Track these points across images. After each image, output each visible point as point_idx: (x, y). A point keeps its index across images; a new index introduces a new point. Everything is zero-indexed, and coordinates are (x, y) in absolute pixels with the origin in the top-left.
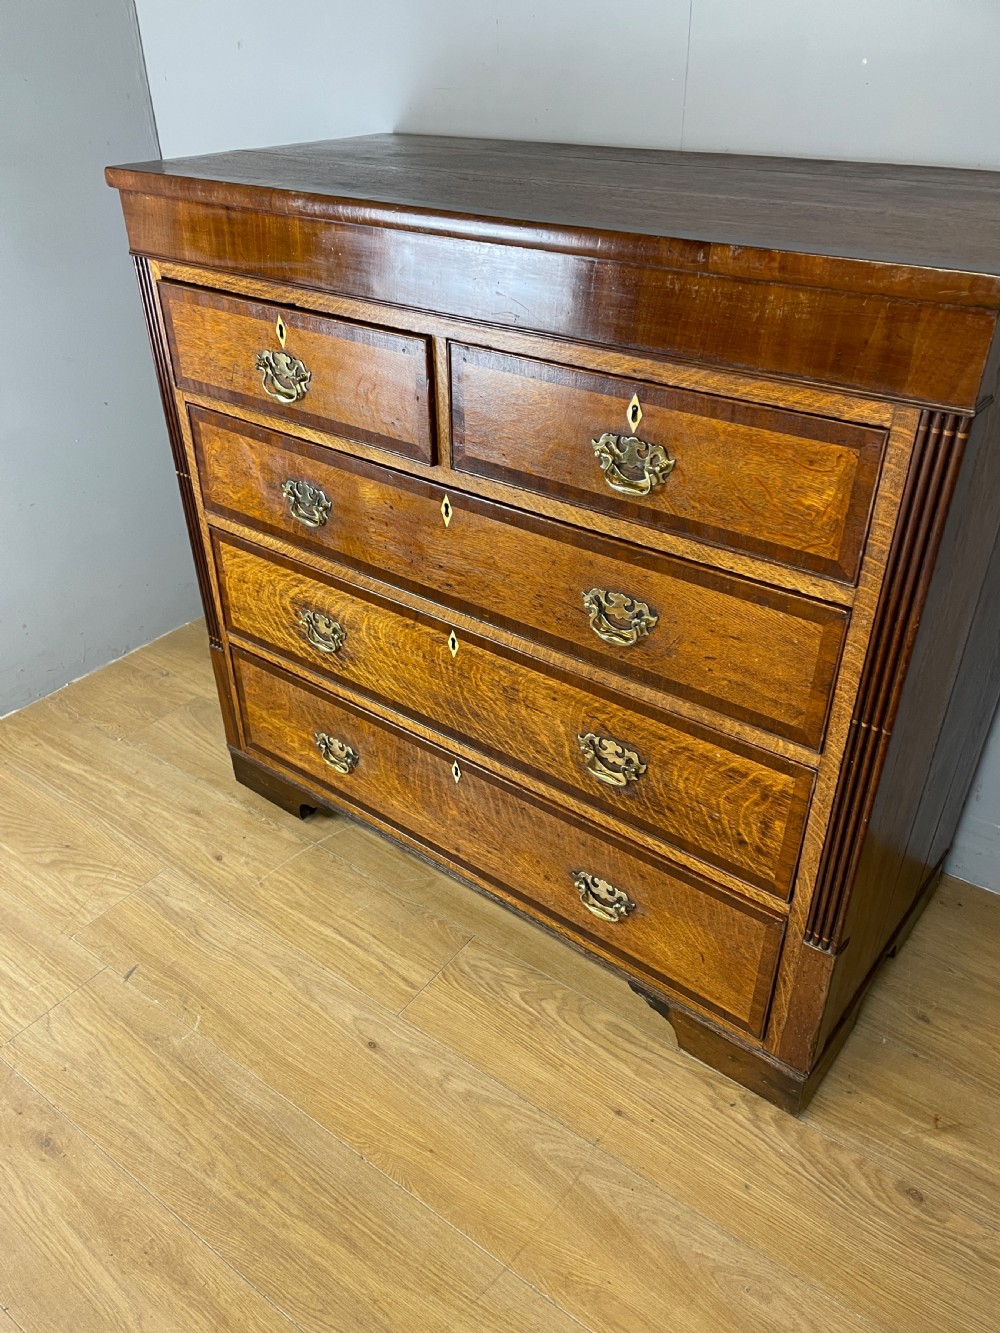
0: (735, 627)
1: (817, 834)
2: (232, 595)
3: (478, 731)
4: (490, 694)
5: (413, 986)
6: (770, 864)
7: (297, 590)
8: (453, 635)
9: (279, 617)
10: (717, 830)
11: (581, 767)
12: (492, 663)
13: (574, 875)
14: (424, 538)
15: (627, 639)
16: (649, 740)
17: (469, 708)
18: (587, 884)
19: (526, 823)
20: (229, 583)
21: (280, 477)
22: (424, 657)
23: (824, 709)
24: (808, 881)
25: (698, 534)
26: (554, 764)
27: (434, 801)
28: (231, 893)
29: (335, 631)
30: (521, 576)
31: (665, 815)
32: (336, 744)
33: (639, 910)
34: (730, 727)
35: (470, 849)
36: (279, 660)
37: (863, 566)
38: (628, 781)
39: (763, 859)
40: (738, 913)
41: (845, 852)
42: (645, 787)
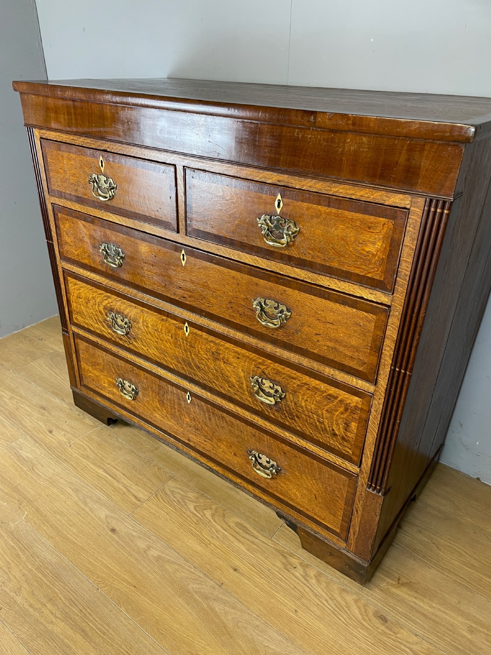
0: (331, 317)
1: (373, 429)
2: (74, 305)
3: (199, 376)
4: (205, 356)
5: (139, 500)
6: (349, 446)
7: (107, 302)
8: (186, 325)
9: (97, 317)
10: (321, 427)
11: (252, 395)
12: (206, 339)
13: (249, 453)
14: (172, 273)
15: (275, 325)
16: (287, 380)
17: (195, 364)
18: (256, 458)
19: (225, 425)
20: (73, 298)
21: (99, 242)
22: (172, 337)
23: (376, 361)
24: (369, 455)
25: (311, 268)
26: (238, 393)
27: (177, 414)
28: (54, 450)
29: (126, 323)
30: (221, 292)
31: (295, 420)
32: (127, 384)
33: (283, 471)
34: (328, 371)
35: (196, 439)
36: (97, 340)
37: (396, 283)
38: (276, 402)
39: (345, 444)
40: (334, 472)
41: (388, 440)
42: (285, 405)
